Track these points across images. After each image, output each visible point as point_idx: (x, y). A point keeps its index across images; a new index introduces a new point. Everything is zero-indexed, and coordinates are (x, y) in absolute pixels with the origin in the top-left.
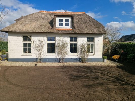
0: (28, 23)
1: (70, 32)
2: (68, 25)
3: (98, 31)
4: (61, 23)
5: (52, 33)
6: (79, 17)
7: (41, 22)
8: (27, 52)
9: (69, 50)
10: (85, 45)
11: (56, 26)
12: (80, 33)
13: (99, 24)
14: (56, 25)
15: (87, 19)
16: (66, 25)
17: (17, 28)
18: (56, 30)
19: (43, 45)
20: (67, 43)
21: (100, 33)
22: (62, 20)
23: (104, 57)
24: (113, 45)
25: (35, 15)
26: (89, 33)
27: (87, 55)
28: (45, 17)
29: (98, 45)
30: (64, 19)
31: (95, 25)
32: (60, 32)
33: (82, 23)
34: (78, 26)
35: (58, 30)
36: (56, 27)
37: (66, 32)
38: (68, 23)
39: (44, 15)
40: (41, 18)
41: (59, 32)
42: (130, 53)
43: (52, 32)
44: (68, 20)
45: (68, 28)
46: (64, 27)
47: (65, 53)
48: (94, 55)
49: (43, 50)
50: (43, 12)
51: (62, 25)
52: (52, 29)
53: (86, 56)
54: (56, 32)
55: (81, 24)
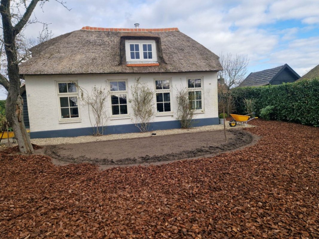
0: (63, 54)
1: (156, 70)
2: (150, 57)
3: (207, 65)
4: (135, 52)
5: (120, 73)
6: (169, 39)
7: (93, 52)
8: (69, 117)
9: (156, 106)
10: (185, 94)
11: (125, 59)
12: (175, 71)
13: (208, 52)
14: (125, 57)
15: (184, 43)
16: (145, 57)
17: (45, 66)
18: (127, 66)
19: (104, 100)
20: (150, 93)
21: (212, 69)
22: (137, 46)
23: (220, 114)
24: (234, 93)
25: (75, 37)
26: (191, 70)
27: (192, 114)
28: (98, 41)
29: (208, 93)
30: (141, 44)
31: (201, 54)
32: (136, 70)
33: (176, 51)
34: (169, 58)
35: (132, 67)
36: (127, 60)
37: (149, 71)
38: (149, 53)
39: (94, 36)
40: (89, 42)
41: (135, 72)
42: (266, 105)
43: (120, 71)
44: (150, 46)
45: (150, 63)
46: (142, 60)
47: (150, 113)
48: (203, 113)
49: (104, 109)
50: (89, 30)
51: (138, 57)
52: (119, 65)
53: (189, 116)
54: (128, 71)
55: (175, 53)
